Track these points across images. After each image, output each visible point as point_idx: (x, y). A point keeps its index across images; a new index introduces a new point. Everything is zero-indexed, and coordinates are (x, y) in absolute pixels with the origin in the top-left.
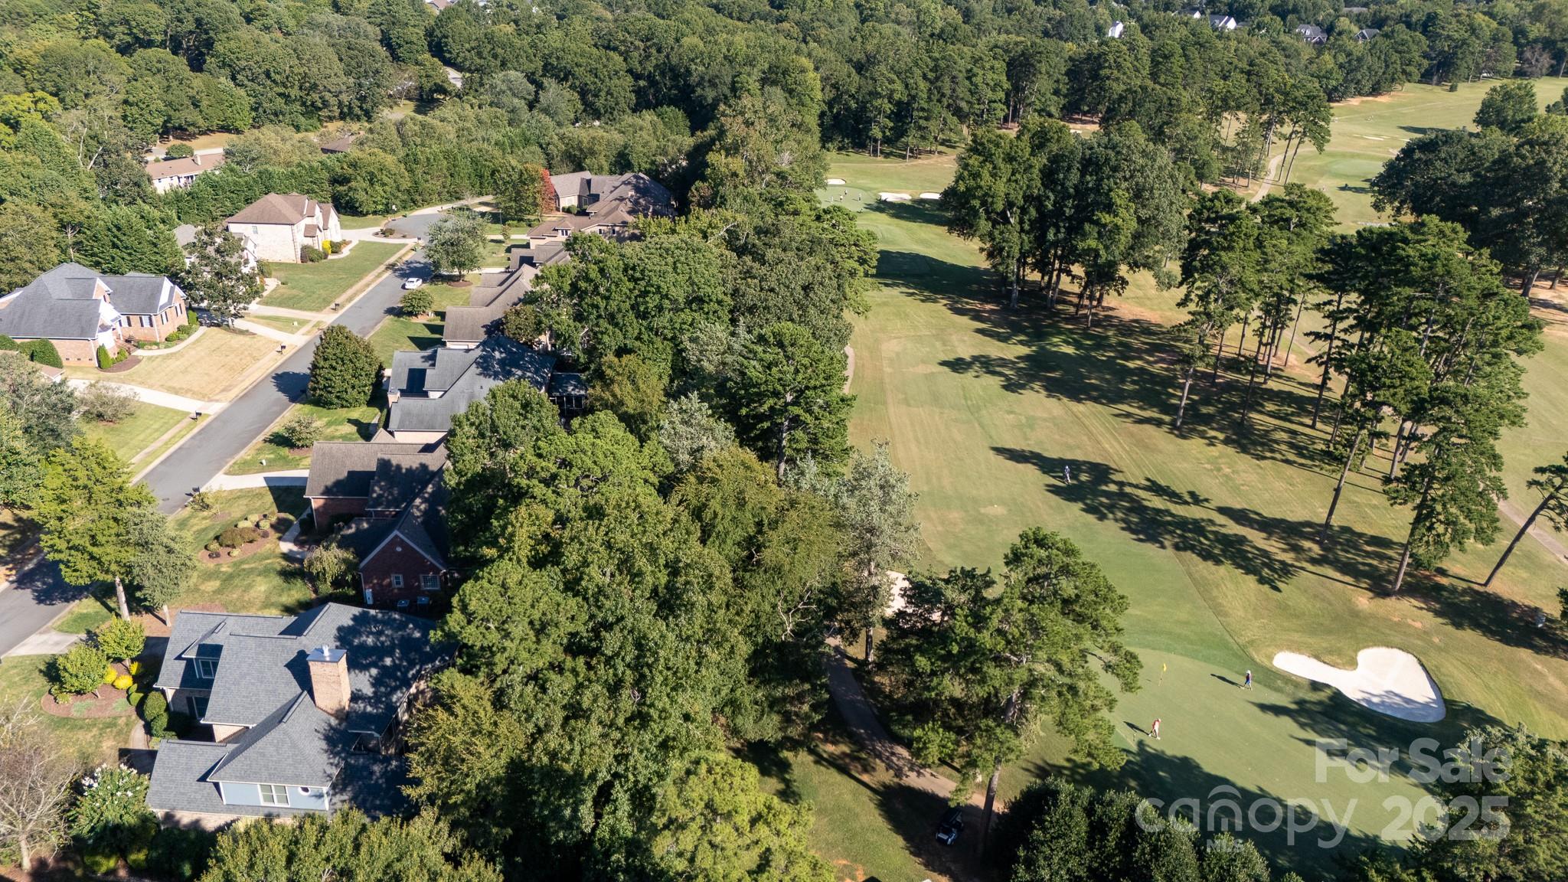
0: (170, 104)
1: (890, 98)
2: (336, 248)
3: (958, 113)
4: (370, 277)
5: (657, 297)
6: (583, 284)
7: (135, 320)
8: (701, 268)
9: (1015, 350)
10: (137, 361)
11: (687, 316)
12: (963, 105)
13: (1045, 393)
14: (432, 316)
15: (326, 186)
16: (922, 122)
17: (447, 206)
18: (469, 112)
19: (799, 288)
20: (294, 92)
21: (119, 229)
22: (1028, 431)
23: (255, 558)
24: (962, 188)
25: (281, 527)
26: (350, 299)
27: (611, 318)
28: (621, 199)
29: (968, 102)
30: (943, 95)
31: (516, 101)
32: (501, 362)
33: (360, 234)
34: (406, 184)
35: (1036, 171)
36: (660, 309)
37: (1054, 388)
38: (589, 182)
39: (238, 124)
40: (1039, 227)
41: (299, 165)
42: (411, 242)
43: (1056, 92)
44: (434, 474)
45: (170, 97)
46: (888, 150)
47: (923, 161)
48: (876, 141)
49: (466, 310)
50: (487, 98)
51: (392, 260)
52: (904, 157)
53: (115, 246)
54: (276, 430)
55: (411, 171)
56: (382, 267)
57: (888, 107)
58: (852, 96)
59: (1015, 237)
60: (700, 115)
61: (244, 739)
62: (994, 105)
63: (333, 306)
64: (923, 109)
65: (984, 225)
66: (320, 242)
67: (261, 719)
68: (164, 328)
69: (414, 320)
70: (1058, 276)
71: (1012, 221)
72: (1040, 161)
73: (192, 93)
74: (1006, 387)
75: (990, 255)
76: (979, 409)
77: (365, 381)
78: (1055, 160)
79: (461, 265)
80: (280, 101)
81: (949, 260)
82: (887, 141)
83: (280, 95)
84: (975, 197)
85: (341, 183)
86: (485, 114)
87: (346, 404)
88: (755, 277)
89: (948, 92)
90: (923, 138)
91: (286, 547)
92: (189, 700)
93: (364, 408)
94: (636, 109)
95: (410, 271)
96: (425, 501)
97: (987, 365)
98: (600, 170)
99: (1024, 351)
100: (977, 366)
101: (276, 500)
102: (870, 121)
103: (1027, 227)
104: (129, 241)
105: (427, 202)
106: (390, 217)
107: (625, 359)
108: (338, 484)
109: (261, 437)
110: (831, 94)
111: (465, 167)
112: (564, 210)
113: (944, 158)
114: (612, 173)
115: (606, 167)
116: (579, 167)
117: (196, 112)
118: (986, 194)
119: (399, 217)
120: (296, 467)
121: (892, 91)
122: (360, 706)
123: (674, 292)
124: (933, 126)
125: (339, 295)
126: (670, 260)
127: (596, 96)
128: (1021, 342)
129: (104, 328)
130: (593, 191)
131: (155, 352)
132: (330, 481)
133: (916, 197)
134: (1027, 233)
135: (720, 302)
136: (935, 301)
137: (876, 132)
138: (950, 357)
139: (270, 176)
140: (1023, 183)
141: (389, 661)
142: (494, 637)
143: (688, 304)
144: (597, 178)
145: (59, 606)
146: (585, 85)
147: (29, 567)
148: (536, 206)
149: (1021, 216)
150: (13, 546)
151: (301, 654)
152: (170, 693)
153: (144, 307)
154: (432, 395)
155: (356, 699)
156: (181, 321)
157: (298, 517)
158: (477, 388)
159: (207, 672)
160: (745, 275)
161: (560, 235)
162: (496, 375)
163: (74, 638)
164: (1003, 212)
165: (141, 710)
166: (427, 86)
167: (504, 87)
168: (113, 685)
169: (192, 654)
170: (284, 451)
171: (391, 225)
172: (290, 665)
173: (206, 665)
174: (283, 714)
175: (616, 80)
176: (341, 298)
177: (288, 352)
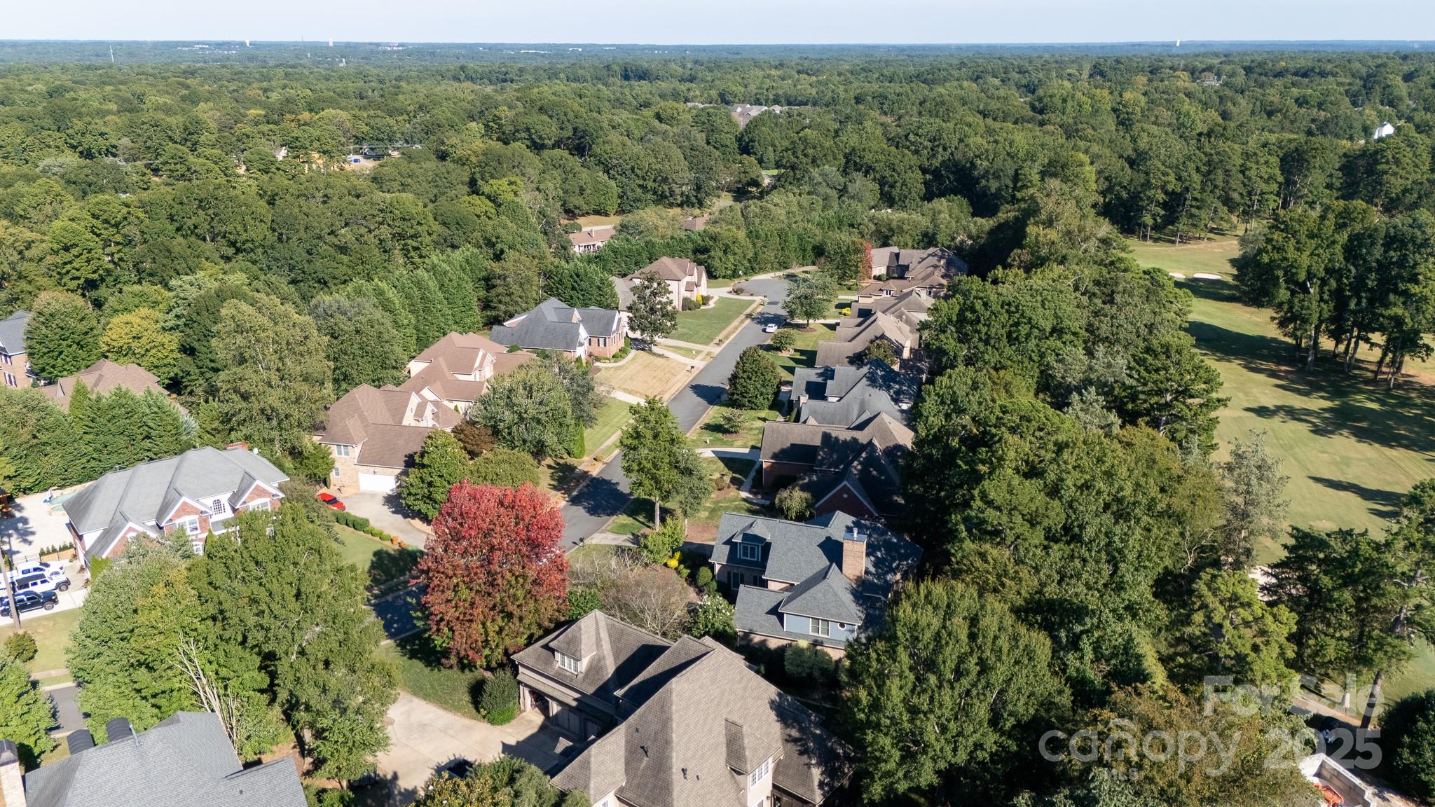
0: (566, 192)
1: (1163, 188)
2: (706, 300)
3: (1227, 201)
4: (735, 323)
5: (1027, 327)
6: (968, 314)
7: (594, 341)
8: (1064, 306)
9: (1317, 403)
10: (599, 370)
11: (1053, 342)
12: (1236, 196)
13: (1354, 439)
14: (792, 352)
15: (692, 254)
16: (1194, 211)
17: (781, 273)
18: (793, 199)
19: (1143, 327)
20: (650, 184)
21: (578, 276)
22: (1344, 467)
23: (726, 500)
24: (1266, 259)
25: (737, 483)
26: (727, 337)
27: (987, 343)
28: (935, 267)
29: (1241, 194)
30: (1216, 187)
31: (829, 191)
32: (882, 377)
33: (719, 292)
34: (750, 255)
35: (1339, 247)
36: (1028, 336)
37: (1362, 434)
38: (897, 255)
39: (608, 208)
40: (1339, 298)
41: (672, 238)
42: (758, 299)
43: (1329, 186)
44: (863, 447)
45: (567, 187)
46: (1156, 236)
47: (1192, 246)
48: (1145, 226)
49: (833, 344)
50: (806, 188)
51: (748, 311)
52: (1173, 242)
53: (573, 289)
54: (707, 421)
55: (754, 244)
56: (742, 317)
57: (1161, 197)
58: (1125, 188)
59: (1314, 306)
60: (983, 205)
61: (794, 591)
62: (1266, 196)
63: (716, 341)
64: (1195, 199)
65: (1283, 294)
66: (695, 295)
67: (803, 579)
68: (613, 348)
69: (780, 354)
70: (1356, 344)
71: (1312, 291)
72: (1343, 237)
73: (582, 183)
74: (1314, 432)
75: (1282, 324)
76: (1291, 447)
77: (770, 391)
78: (1352, 238)
79: (809, 315)
80: (639, 191)
81: (1235, 330)
82: (1156, 228)
83: (641, 186)
84: (1279, 267)
85: (702, 253)
86: (805, 200)
87: (754, 407)
88: (1106, 316)
89: (1221, 184)
90: (1195, 226)
92: (729, 573)
93: (767, 411)
94: (928, 197)
95: (764, 320)
96: (860, 463)
97: (1292, 413)
98: (905, 246)
99: (1327, 404)
100: (1282, 414)
101: (727, 465)
102: (1140, 210)
103: (1326, 297)
104: (584, 285)
105: (763, 270)
106: (736, 281)
107: (1002, 373)
108: (783, 451)
109: (697, 426)
110: (1104, 185)
111: (793, 242)
112: (875, 278)
113: (1213, 244)
114: (913, 248)
115: (910, 244)
116: (885, 244)
117: (580, 198)
118: (1292, 266)
119: (742, 280)
120: (732, 446)
121: (1166, 183)
122: (870, 578)
123: (1042, 323)
124: (1204, 214)
126: (1039, 298)
127: (892, 186)
128: (1322, 397)
129: (581, 344)
130: (901, 262)
131: (608, 365)
132: (777, 449)
133: (1190, 276)
134: (1326, 302)
135: (1075, 334)
136: (1229, 361)
137: (1148, 220)
138: (1255, 405)
139: (653, 245)
140: (1326, 256)
141: (879, 554)
142: (1005, 519)
143: (1051, 334)
144: (903, 252)
145: (604, 518)
146: (884, 178)
147: (575, 493)
148: (857, 272)
149: (1321, 287)
150: (560, 480)
151: (828, 538)
152: (717, 568)
153: (601, 332)
154: (830, 399)
155: (867, 572)
156: (622, 344)
157: (746, 477)
158: (867, 396)
159: (746, 554)
160: (1096, 314)
161: (884, 294)
162: (881, 387)
163: (625, 537)
164: (1304, 282)
165: (692, 580)
166: (745, 180)
167: (820, 180)
168: (666, 565)
169: (738, 540)
170: (720, 435)
171: (739, 286)
172: (821, 546)
173: (745, 548)
174: (824, 574)
175: (910, 174)
176: (721, 336)
177: (695, 371)
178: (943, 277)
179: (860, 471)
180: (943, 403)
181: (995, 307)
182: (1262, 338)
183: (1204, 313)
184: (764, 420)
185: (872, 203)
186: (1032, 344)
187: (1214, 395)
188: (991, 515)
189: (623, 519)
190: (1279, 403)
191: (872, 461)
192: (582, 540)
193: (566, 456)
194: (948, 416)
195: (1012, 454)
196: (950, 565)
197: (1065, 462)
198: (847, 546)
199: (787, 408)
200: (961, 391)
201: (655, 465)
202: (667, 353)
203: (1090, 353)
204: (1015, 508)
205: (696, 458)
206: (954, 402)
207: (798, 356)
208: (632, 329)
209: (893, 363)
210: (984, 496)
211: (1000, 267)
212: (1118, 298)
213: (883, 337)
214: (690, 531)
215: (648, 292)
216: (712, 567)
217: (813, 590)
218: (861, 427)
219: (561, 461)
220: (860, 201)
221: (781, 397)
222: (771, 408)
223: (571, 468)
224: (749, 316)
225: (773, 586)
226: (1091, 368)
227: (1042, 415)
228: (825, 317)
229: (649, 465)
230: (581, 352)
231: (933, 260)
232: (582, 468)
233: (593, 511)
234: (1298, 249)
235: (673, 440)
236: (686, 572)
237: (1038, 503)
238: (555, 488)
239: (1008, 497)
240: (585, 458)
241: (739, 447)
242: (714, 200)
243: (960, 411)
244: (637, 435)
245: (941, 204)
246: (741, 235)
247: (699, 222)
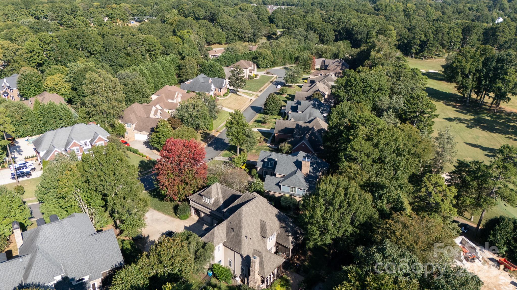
0: (207, 35)
1: (420, 39)
2: (256, 76)
3: (442, 45)
4: (266, 84)
5: (369, 88)
6: (349, 83)
7: (217, 89)
8: (382, 81)
9: (469, 117)
10: (218, 100)
11: (378, 94)
12: (445, 42)
13: (481, 130)
14: (286, 95)
15: (251, 59)
16: (430, 47)
17: (282, 67)
18: (288, 40)
19: (410, 89)
20: (237, 34)
21: (211, 66)
22: (477, 140)
23: (262, 146)
24: (455, 65)
25: (266, 141)
26: (263, 89)
27: (355, 93)
28: (338, 66)
29: (447, 42)
30: (438, 39)
31: (301, 37)
32: (318, 105)
33: (261, 73)
34: (272, 60)
35: (481, 62)
36: (369, 91)
37: (484, 128)
38: (324, 61)
39: (222, 42)
40: (479, 80)
41: (245, 53)
42: (275, 76)
43: (479, 40)
44: (310, 129)
46: (416, 56)
47: (429, 60)
48: (413, 53)
49: (301, 93)
50: (293, 36)
51: (271, 80)
52: (422, 59)
53: (209, 71)
54: (256, 119)
55: (274, 56)
56: (269, 82)
57: (419, 42)
58: (406, 39)
59: (470, 83)
60: (355, 44)
61: (285, 178)
62: (456, 43)
63: (260, 91)
64: (431, 43)
65: (460, 78)
66: (253, 74)
67: (288, 174)
68: (223, 92)
69: (282, 96)
70: (484, 96)
71: (470, 77)
72: (482, 59)
73: (213, 32)
74: (467, 127)
75: (459, 89)
76: (459, 132)
77: (278, 109)
78: (485, 59)
79: (292, 82)
80: (233, 36)
81: (442, 91)
82: (416, 54)
83: (234, 34)
84: (459, 68)
85: (255, 59)
86: (292, 40)
87: (272, 114)
88: (397, 84)
89: (440, 38)
90: (430, 53)
91: (268, 145)
92: (262, 171)
93: (277, 116)
94: (336, 40)
95: (277, 84)
96: (309, 135)
97: (460, 120)
98: (327, 58)
99: (473, 117)
100: (456, 120)
101: (262, 134)
102: (411, 47)
103: (475, 79)
104: (213, 69)
105: (276, 66)
106: (267, 69)
107: (360, 104)
108: (282, 130)
109: (252, 120)
110: (399, 38)
111: (288, 56)
112: (316, 69)
113: (436, 60)
114: (330, 59)
115: (329, 57)
116: (320, 57)
118: (464, 68)
119: (269, 69)
120: (264, 128)
121: (421, 37)
122: (311, 174)
123: (375, 87)
124: (434, 49)
125: (260, 88)
126: (374, 78)
127: (323, 36)
128: (471, 115)
129: (212, 91)
130: (326, 64)
131: (221, 98)
132: (280, 129)
133: (427, 71)
134: (475, 81)
135: (386, 91)
136: (439, 101)
137: (414, 51)
138: (447, 117)
139: (238, 55)
140: (476, 65)
141: (314, 166)
142: (358, 155)
143: (378, 91)
144: (326, 60)
145: (220, 151)
146: (321, 33)
147: (210, 143)
148: (310, 67)
149: (473, 76)
150: (205, 138)
151: (297, 160)
152: (258, 169)
153: (219, 86)
154: (299, 112)
155: (310, 172)
156: (226, 91)
157: (269, 139)
158: (312, 111)
159: (268, 165)
160: (393, 84)
161: (319, 75)
162: (317, 108)
163: (227, 158)
164: (468, 74)
165: (250, 173)
166: (271, 33)
167: (298, 33)
168: (241, 168)
169: (266, 160)
170: (260, 124)
171: (268, 71)
172: (294, 163)
173: (268, 163)
174: (295, 172)
175: (330, 32)
176: (261, 89)
177: (252, 101)
178: (340, 70)
179: (309, 137)
180: (339, 114)
181: (358, 81)
182: (451, 94)
183: (431, 84)
184: (276, 119)
185: (316, 42)
186: (371, 94)
187: (434, 113)
188: (354, 153)
189: (226, 152)
190: (456, 117)
191: (313, 134)
192: (212, 159)
193: (206, 130)
194: (340, 119)
195: (361, 133)
196: (339, 170)
197: (380, 136)
198: (304, 163)
199: (284, 115)
200: (345, 110)
201: (238, 134)
202: (242, 95)
203: (391, 98)
204: (362, 151)
205: (252, 131)
206: (343, 114)
207: (288, 97)
208: (230, 86)
209: (322, 100)
210: (352, 147)
211: (361, 66)
212: (401, 78)
213: (318, 90)
214: (249, 156)
215: (236, 72)
216: (257, 169)
217: (291, 178)
218: (310, 122)
219: (205, 132)
220: (312, 41)
221: (282, 111)
222: (278, 115)
223: (208, 134)
224: (271, 82)
225: (277, 176)
226: (391, 103)
227: (373, 119)
228: (298, 83)
229: (235, 134)
230: (212, 93)
231: (337, 64)
232: (212, 134)
233: (216, 149)
234: (466, 62)
235: (244, 125)
236: (248, 170)
237: (370, 150)
238: (202, 140)
239: (360, 147)
240: (213, 131)
241: (267, 128)
242: (260, 40)
243: (345, 117)
244: (231, 123)
245: (340, 43)
246: (269, 53)
247: (254, 48)
